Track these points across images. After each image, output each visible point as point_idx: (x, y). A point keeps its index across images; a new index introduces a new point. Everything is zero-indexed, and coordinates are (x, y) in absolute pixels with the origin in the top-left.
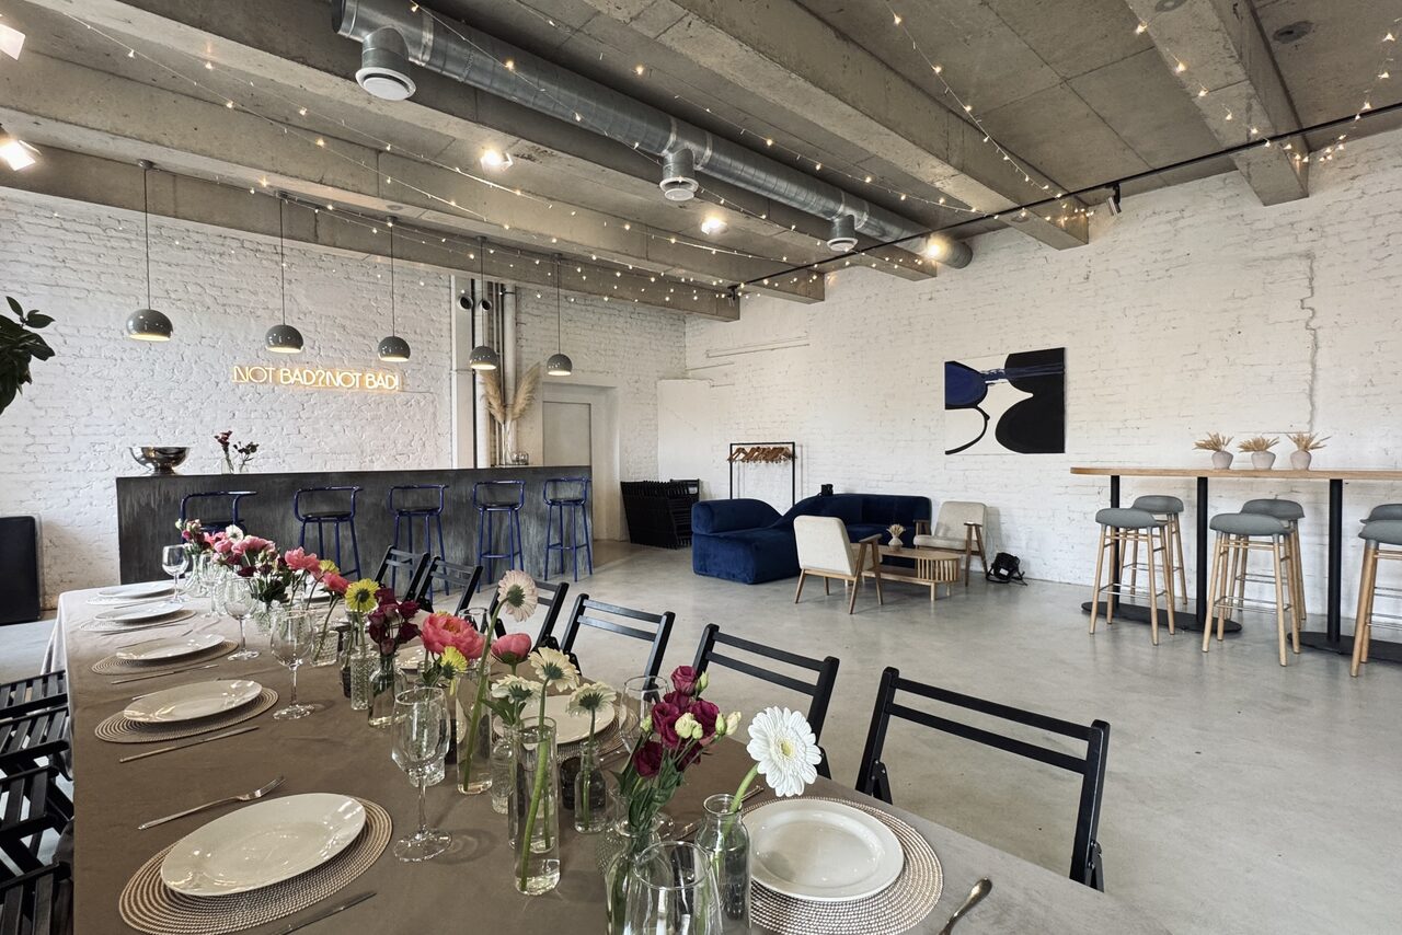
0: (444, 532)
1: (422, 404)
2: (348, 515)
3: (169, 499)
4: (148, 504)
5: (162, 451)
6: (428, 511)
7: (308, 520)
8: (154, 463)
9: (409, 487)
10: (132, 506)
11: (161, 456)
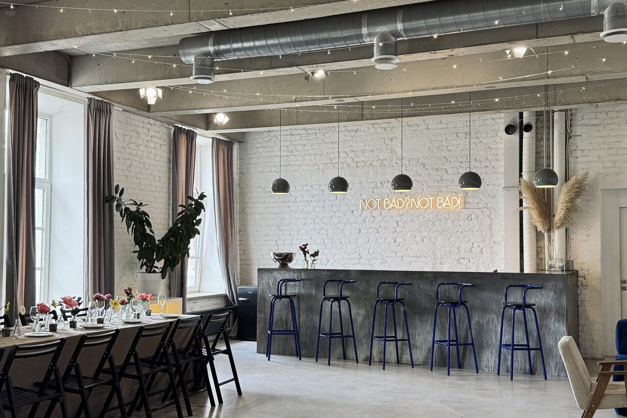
1: (480, 218)
8: (279, 262)
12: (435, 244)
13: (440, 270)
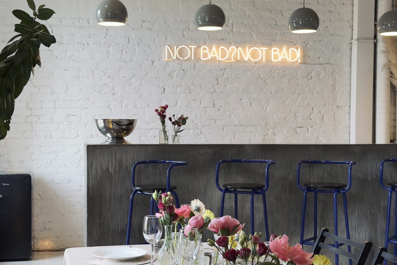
0: (349, 211)
1: (322, 76)
2: (261, 187)
3: (122, 165)
4: (108, 169)
5: (118, 123)
6: (336, 188)
7: (227, 190)
8: (111, 133)
9: (315, 162)
10: (97, 170)
11: (117, 127)
12: (266, 109)
13: (272, 143)
